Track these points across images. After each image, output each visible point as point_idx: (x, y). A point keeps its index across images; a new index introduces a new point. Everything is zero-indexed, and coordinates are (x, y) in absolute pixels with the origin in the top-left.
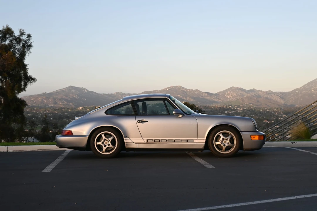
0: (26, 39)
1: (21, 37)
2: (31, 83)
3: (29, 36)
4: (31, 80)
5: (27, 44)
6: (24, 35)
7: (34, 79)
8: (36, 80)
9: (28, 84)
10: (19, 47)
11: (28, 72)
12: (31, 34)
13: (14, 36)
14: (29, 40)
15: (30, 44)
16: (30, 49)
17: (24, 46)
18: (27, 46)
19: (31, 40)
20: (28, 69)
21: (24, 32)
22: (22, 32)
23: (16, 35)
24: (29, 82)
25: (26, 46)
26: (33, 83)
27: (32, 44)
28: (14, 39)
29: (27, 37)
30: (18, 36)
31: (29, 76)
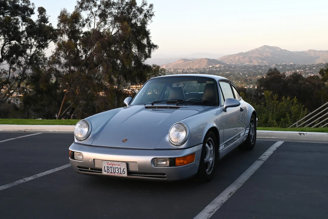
0: (148, 9)
1: (143, 7)
2: (154, 50)
3: (151, 6)
4: (154, 48)
5: (149, 14)
6: (146, 5)
7: (156, 46)
8: (158, 47)
9: (151, 51)
10: (141, 17)
11: (151, 40)
12: (153, 4)
13: (137, 7)
14: (151, 10)
15: (152, 13)
16: (152, 18)
17: (145, 16)
18: (149, 15)
19: (153, 10)
20: (151, 37)
21: (147, 2)
22: (145, 3)
23: (138, 6)
24: (152, 49)
25: (147, 15)
26: (156, 50)
27: (155, 13)
28: (137, 10)
29: (150, 7)
30: (141, 7)
31: (151, 43)
